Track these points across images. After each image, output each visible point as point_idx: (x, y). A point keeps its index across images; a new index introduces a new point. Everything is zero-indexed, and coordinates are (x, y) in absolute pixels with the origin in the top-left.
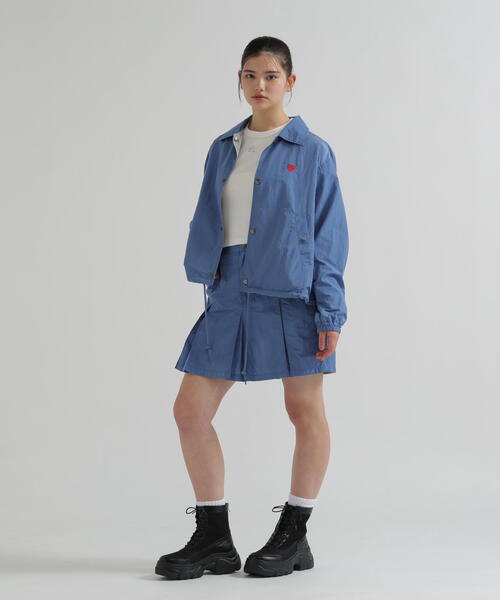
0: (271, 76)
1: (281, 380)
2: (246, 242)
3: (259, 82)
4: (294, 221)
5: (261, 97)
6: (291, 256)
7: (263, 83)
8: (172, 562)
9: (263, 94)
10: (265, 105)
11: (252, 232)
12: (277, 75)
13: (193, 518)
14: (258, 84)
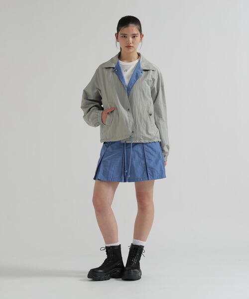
0: (134, 36)
1: (134, 183)
5: (130, 46)
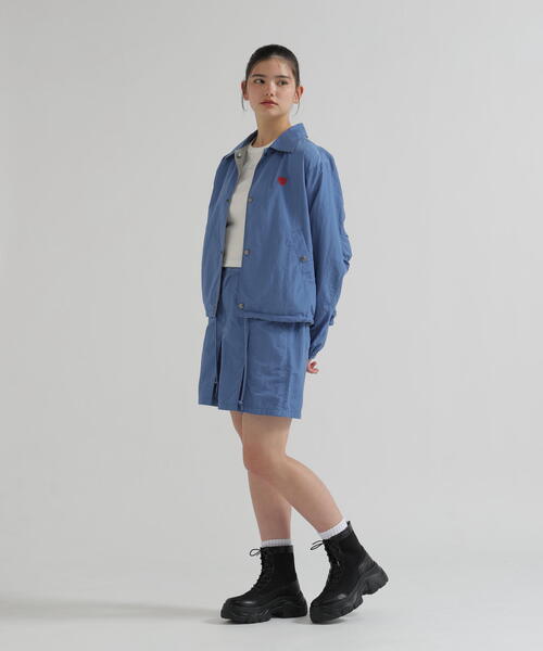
2: (240, 266)
3: (269, 85)
4: (290, 238)
6: (294, 278)
7: (273, 87)
8: (238, 605)
9: (274, 99)
10: (274, 111)
11: (246, 252)
12: (287, 80)
13: (258, 560)
14: (269, 89)
